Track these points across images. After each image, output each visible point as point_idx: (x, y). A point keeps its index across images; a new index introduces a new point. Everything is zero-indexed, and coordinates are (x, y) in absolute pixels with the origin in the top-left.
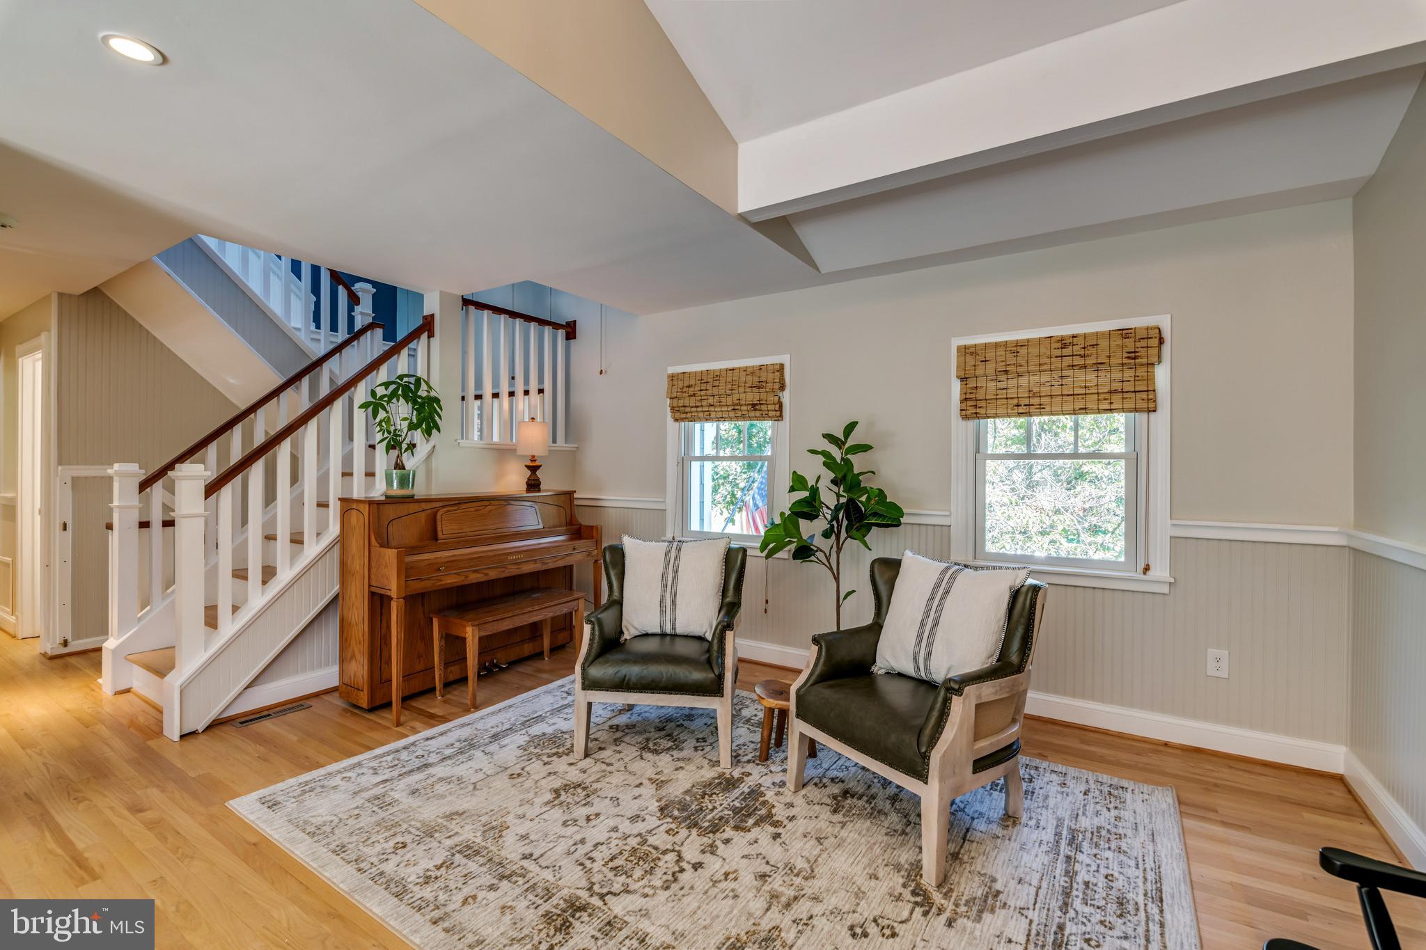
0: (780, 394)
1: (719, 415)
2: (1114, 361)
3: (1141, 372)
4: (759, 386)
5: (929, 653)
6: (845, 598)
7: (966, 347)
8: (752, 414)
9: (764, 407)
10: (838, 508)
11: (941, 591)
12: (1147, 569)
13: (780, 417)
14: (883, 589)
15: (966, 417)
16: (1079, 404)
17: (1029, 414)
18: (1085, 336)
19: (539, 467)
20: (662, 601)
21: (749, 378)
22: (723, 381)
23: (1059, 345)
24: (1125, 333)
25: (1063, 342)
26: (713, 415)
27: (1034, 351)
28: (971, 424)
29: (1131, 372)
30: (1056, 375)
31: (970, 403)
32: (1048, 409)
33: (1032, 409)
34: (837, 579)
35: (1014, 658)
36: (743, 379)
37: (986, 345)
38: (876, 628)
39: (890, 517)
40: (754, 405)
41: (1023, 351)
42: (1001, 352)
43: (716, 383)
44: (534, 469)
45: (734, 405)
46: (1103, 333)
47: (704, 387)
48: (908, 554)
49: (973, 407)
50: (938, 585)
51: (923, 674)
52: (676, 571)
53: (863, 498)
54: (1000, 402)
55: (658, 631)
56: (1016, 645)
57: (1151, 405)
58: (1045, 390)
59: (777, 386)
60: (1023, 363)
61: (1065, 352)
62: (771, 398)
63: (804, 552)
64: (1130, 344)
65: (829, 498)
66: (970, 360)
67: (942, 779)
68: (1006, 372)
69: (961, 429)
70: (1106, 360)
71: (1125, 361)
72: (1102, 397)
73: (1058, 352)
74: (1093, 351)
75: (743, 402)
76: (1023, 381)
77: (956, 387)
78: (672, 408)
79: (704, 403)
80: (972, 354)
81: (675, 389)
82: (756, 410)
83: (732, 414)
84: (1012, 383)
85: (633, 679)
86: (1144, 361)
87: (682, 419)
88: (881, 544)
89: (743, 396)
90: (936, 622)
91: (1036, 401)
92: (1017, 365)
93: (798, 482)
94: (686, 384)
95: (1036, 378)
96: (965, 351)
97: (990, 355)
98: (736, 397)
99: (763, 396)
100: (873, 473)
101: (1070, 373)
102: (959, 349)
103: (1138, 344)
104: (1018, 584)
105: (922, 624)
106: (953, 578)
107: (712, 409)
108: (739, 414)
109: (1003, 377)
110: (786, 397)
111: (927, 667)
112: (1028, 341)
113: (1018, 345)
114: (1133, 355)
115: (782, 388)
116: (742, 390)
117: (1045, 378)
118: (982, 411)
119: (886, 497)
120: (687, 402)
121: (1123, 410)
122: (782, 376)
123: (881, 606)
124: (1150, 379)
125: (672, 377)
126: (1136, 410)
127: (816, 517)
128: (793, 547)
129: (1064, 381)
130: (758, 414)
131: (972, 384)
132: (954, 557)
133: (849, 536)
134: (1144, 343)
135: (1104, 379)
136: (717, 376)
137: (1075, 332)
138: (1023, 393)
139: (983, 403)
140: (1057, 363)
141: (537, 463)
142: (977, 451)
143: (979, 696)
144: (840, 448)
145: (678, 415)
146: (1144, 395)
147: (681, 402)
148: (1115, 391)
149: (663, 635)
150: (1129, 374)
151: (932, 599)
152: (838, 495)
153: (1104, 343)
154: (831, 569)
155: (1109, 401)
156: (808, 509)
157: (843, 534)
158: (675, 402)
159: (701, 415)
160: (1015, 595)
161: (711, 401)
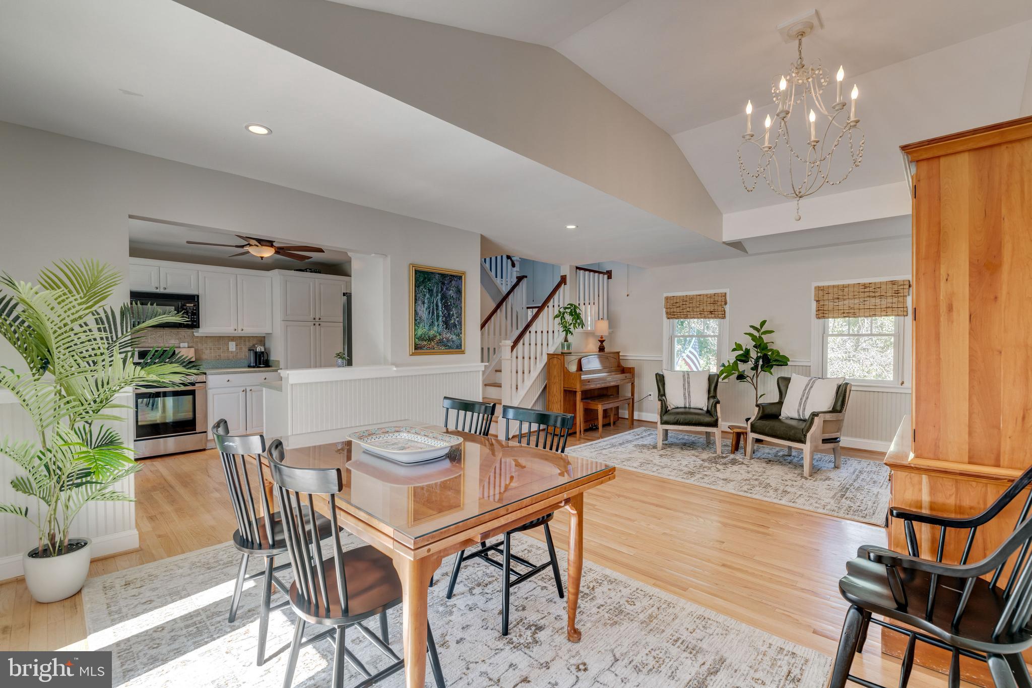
0: (725, 307)
1: (692, 316)
2: (888, 294)
3: (901, 299)
4: (714, 303)
5: (804, 409)
6: (760, 397)
7: (819, 287)
8: (710, 316)
9: (716, 313)
10: (758, 359)
11: (809, 388)
12: (902, 383)
13: (724, 317)
14: (783, 388)
15: (819, 318)
16: (873, 312)
17: (849, 317)
18: (875, 283)
19: (604, 341)
20: (684, 394)
21: (709, 299)
22: (694, 301)
23: (863, 287)
24: (893, 283)
25: (865, 286)
26: (689, 316)
27: (851, 289)
28: (822, 320)
29: (896, 299)
30: (862, 300)
31: (820, 312)
32: (858, 314)
33: (850, 315)
34: (756, 389)
35: (838, 408)
36: (705, 299)
37: (829, 287)
38: (780, 403)
39: (782, 361)
40: (711, 312)
41: (846, 290)
42: (836, 289)
43: (691, 302)
44: (602, 342)
45: (700, 311)
46: (883, 282)
47: (684, 303)
48: (794, 375)
49: (822, 313)
50: (807, 385)
51: (802, 417)
52: (689, 383)
53: (770, 353)
54: (835, 311)
55: (683, 406)
56: (839, 403)
57: (905, 313)
58: (857, 306)
59: (723, 303)
60: (847, 295)
61: (866, 290)
62: (720, 308)
63: (741, 377)
64: (895, 287)
65: (753, 354)
66: (821, 292)
67: (811, 442)
68: (838, 298)
69: (817, 323)
70: (885, 294)
71: (893, 295)
72: (883, 309)
73: (863, 290)
74: (879, 290)
75: (705, 310)
76: (846, 302)
77: (814, 305)
78: (667, 313)
79: (685, 311)
80: (822, 290)
81: (668, 304)
82: (712, 314)
83: (699, 316)
84: (841, 303)
85: (682, 421)
86: (902, 295)
87: (672, 318)
88: (779, 372)
89: (705, 308)
90: (807, 398)
91: (852, 311)
92: (843, 296)
93: (738, 347)
94: (675, 301)
95: (853, 301)
96: (818, 289)
97: (831, 291)
98: (702, 308)
99: (716, 307)
100: (773, 343)
101: (868, 299)
102: (815, 288)
103: (899, 288)
104: (840, 383)
105: (801, 399)
106: (814, 382)
107: (689, 313)
108: (703, 316)
109: (837, 301)
110: (727, 308)
111: (803, 414)
112: (849, 285)
113: (844, 287)
114: (897, 292)
115: (726, 304)
116: (705, 305)
117: (856, 301)
118: (827, 315)
119: (779, 353)
120: (675, 310)
121: (892, 315)
122: (726, 298)
123: (782, 394)
124: (904, 302)
125: (667, 298)
126: (898, 315)
127: (748, 362)
128: (736, 375)
129: (865, 303)
130: (713, 316)
131: (821, 303)
132: (813, 375)
133: (762, 370)
134: (902, 287)
135: (884, 302)
136: (691, 298)
137: (871, 282)
138: (846, 307)
139: (827, 312)
140: (862, 295)
141: (603, 339)
142: (824, 333)
143: (825, 418)
144: (758, 332)
145: (669, 316)
146: (902, 309)
147: (672, 310)
148: (889, 307)
149: (685, 408)
150: (895, 300)
151: (805, 390)
152: (758, 352)
153: (883, 287)
154: (753, 385)
155: (886, 311)
156: (744, 358)
157: (759, 369)
158: (669, 310)
159: (683, 316)
160: (839, 387)
161: (688, 309)
